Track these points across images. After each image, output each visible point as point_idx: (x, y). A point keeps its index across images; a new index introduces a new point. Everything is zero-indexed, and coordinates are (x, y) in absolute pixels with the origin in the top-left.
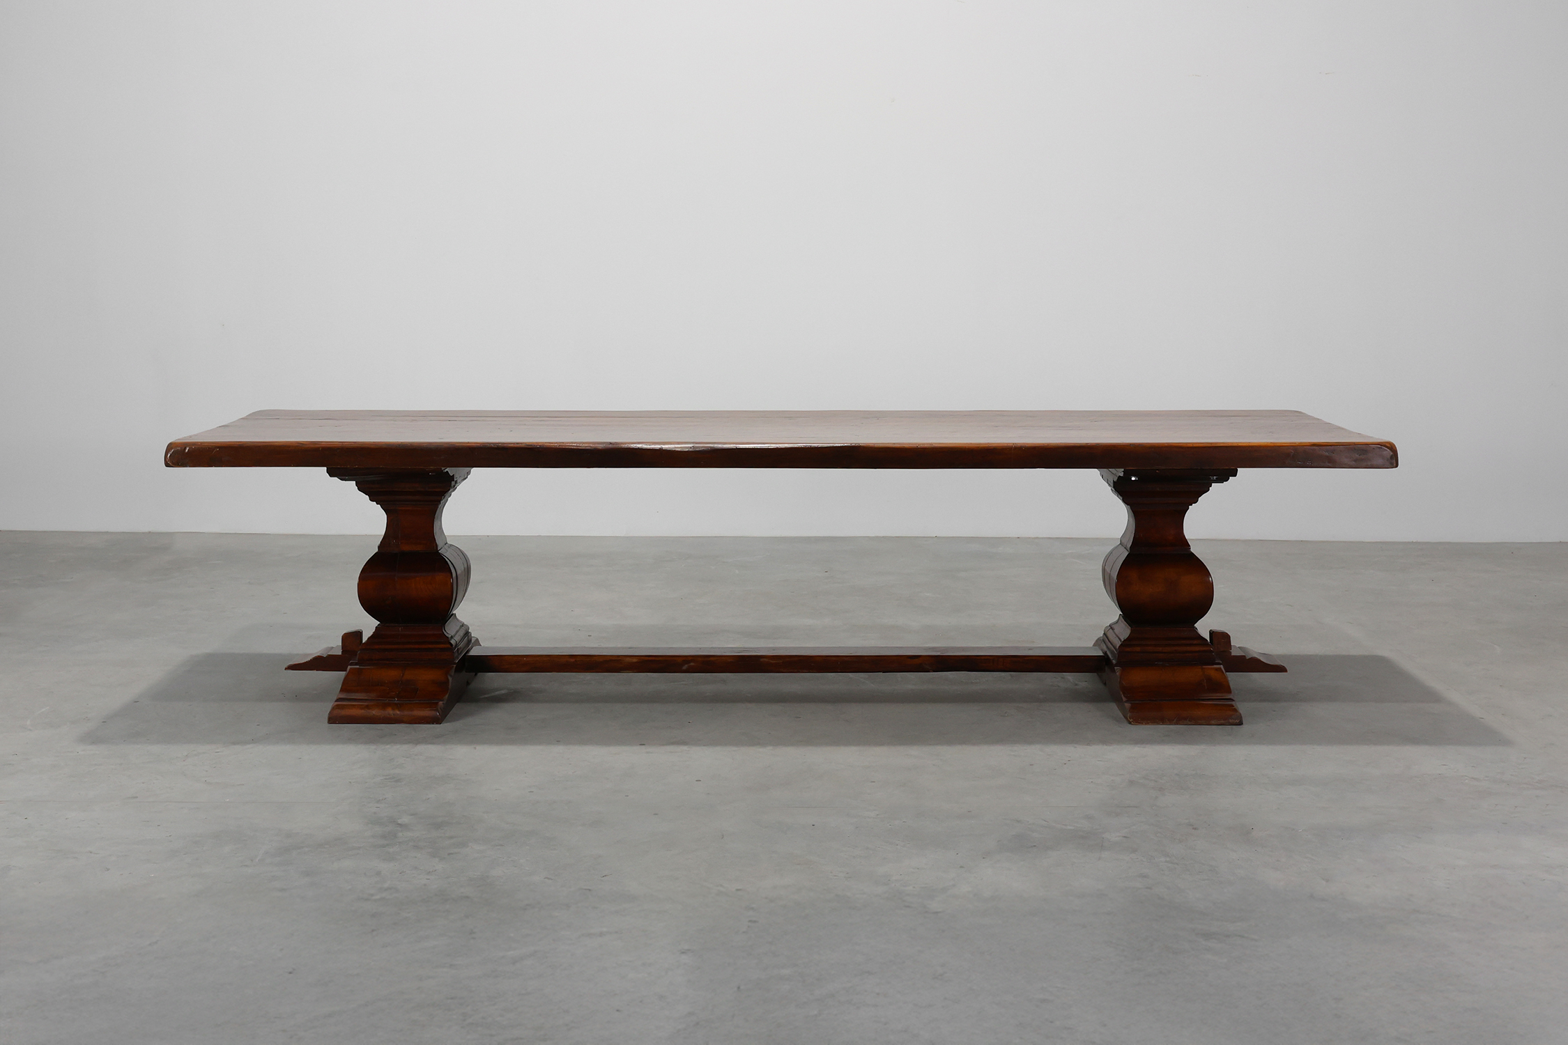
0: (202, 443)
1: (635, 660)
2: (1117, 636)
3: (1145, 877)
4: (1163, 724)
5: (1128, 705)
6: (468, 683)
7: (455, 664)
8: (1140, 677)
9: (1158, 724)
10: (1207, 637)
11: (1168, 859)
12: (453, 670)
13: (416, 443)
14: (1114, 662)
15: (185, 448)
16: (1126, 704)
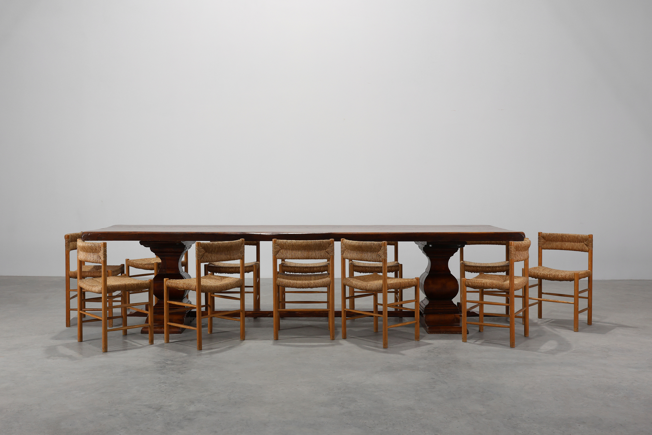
0: (94, 232)
1: (251, 313)
2: (424, 304)
3: (433, 379)
4: (440, 334)
5: (428, 327)
6: (191, 322)
7: (186, 313)
8: (432, 318)
9: (439, 334)
10: (456, 304)
11: (442, 374)
12: (186, 316)
13: (172, 232)
14: (423, 313)
15: (88, 234)
16: (427, 327)
